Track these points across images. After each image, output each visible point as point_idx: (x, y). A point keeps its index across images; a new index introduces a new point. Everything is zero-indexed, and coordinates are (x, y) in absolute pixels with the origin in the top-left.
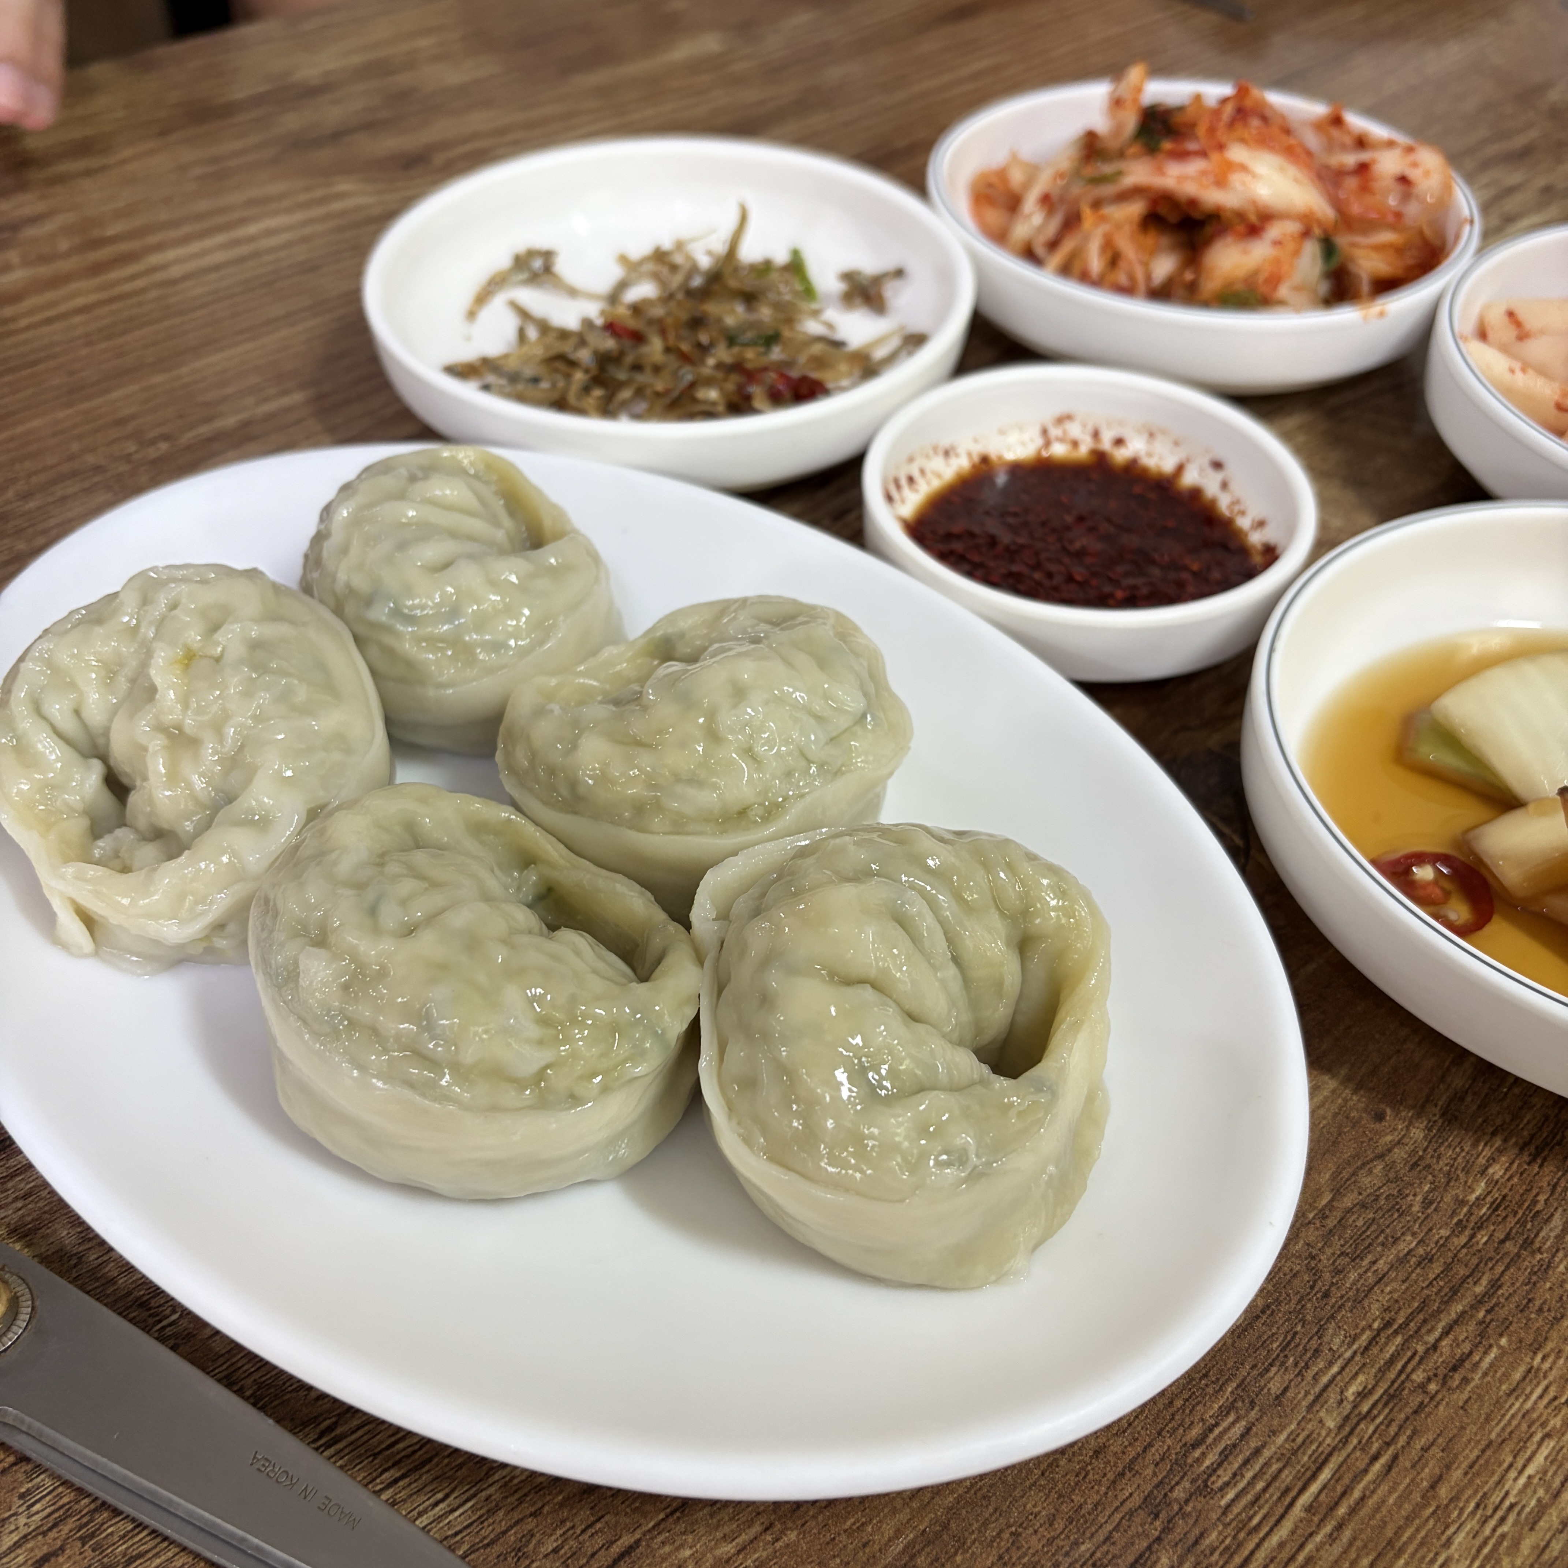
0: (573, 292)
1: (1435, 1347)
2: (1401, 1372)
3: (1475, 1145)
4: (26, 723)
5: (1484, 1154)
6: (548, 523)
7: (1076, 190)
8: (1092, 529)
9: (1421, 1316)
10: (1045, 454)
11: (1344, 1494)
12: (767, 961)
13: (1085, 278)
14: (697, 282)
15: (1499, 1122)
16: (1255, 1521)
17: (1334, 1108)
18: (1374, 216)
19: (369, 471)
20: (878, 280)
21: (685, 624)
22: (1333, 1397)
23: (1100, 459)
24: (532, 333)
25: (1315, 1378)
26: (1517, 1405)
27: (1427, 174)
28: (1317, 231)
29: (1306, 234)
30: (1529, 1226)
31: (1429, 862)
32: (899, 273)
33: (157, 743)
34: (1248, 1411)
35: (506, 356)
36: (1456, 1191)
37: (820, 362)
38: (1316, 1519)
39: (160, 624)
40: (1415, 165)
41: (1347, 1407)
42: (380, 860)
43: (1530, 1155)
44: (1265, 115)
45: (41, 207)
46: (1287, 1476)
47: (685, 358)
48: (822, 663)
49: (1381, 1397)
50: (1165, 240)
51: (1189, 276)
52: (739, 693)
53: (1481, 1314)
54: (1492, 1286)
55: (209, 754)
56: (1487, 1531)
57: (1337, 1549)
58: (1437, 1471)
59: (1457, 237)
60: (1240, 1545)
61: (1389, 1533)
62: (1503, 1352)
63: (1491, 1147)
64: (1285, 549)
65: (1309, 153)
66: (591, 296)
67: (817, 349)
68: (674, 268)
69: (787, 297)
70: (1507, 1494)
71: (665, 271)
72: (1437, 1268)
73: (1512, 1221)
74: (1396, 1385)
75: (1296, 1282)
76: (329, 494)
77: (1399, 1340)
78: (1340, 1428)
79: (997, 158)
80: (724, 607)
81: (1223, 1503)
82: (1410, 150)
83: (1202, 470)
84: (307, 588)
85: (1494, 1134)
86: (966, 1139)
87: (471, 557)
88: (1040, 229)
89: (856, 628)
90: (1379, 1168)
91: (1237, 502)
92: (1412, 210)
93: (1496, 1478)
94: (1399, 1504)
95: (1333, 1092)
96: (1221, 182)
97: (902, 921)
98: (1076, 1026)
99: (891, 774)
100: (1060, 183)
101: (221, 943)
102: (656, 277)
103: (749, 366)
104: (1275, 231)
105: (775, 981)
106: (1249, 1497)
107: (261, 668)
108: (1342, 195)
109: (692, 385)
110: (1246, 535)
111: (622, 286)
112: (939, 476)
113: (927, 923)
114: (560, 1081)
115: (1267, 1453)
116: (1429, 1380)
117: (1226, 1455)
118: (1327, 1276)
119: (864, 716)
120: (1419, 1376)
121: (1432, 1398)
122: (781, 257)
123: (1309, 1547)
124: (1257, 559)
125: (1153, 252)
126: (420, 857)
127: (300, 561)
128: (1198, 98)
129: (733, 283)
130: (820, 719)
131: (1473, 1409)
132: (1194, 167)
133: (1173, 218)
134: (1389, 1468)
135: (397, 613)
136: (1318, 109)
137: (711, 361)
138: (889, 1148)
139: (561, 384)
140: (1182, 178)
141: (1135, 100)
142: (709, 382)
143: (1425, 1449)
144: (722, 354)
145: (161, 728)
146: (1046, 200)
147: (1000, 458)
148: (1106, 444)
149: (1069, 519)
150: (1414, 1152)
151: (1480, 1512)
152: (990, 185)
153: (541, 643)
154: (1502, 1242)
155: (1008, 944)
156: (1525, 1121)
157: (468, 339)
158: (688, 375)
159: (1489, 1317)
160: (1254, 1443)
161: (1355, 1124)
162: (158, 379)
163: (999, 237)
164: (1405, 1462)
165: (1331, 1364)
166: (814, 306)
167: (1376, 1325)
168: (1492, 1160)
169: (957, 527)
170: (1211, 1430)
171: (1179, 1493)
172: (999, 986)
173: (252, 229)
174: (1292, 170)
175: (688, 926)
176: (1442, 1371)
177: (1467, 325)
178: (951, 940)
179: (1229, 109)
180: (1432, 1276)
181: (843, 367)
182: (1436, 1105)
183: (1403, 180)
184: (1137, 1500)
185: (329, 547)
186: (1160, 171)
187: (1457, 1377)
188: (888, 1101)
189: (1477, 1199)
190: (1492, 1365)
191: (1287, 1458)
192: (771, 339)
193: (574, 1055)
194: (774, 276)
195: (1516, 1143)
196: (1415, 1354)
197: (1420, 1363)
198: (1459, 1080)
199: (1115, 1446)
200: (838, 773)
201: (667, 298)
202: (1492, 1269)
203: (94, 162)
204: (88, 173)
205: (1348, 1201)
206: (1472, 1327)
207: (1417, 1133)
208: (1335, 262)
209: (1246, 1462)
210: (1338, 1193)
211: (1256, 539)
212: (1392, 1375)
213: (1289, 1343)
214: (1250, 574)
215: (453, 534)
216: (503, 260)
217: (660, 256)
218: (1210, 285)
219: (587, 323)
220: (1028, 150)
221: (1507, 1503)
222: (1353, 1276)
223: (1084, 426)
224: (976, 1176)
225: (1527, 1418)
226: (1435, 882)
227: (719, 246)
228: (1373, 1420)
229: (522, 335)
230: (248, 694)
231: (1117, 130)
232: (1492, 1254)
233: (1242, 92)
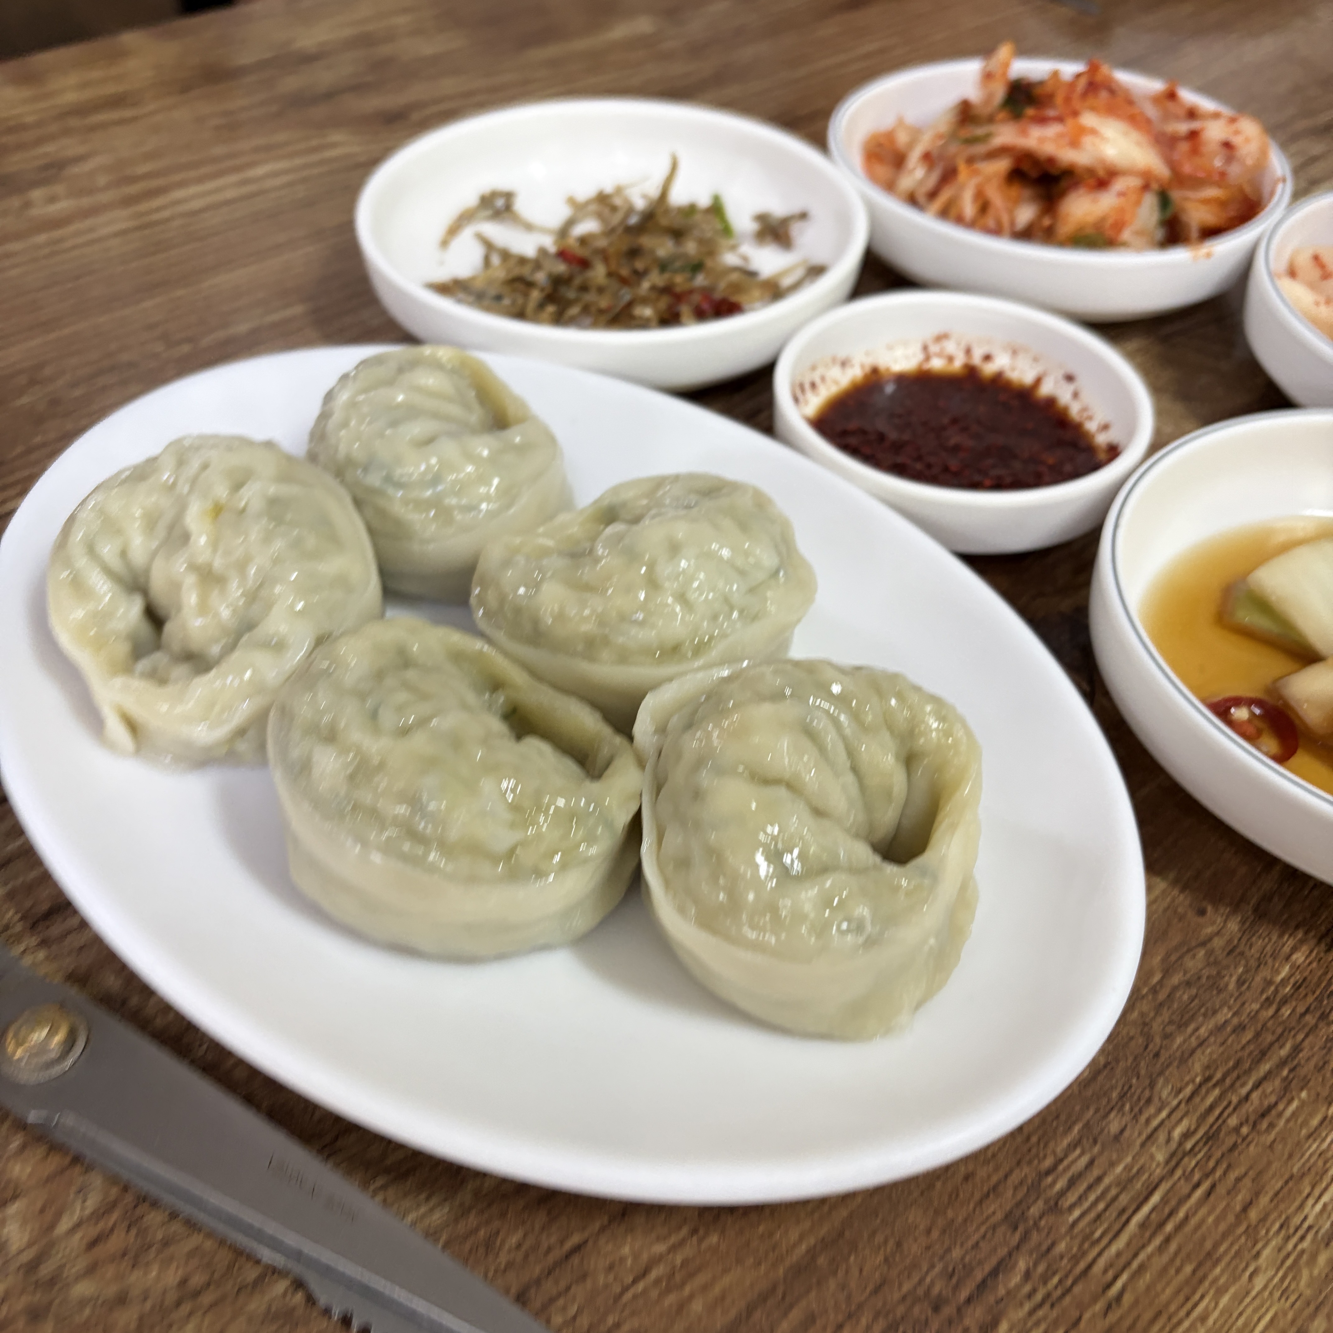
0: (529, 227)
1: (1247, 1097)
2: (1218, 1119)
3: (1281, 936)
4: (82, 562)
5: (1289, 943)
6: (512, 411)
7: (953, 148)
8: (965, 429)
9: (1235, 1074)
10: (927, 366)
11: (1171, 1214)
12: (699, 764)
13: (959, 220)
14: (633, 220)
15: (1300, 918)
16: (1097, 1234)
17: (1165, 904)
18: (1201, 174)
19: (364, 364)
20: (785, 222)
21: (628, 495)
22: (1162, 1137)
23: (971, 372)
24: (496, 260)
25: (1148, 1121)
26: (1315, 1146)
27: (1247, 140)
28: (1155, 186)
29: (1146, 187)
30: (1325, 1002)
31: (1245, 704)
32: (803, 216)
33: (190, 580)
34: (1091, 1148)
35: (473, 279)
36: (1265, 973)
37: (737, 288)
38: (1147, 1234)
39: (194, 482)
40: (1237, 132)
41: (1173, 1145)
42: (379, 675)
43: (1327, 945)
44: (1112, 89)
45: (81, 150)
46: (1124, 1199)
47: (624, 281)
48: (744, 527)
49: (1202, 1138)
50: (1027, 192)
51: (1047, 222)
52: (675, 549)
53: (1285, 1072)
54: (1295, 1050)
55: (235, 590)
56: (1290, 1246)
57: (1165, 1258)
58: (1248, 1199)
59: (1272, 193)
60: (1084, 1254)
61: (1208, 1245)
62: (1303, 1104)
63: (1294, 939)
64: (1126, 447)
65: (1148, 121)
66: (543, 230)
67: (734, 277)
68: (614, 209)
69: (709, 235)
70: (1306, 1218)
71: (606, 211)
72: (1249, 1035)
73: (1310, 999)
74: (1215, 1127)
75: (1133, 1044)
76: (330, 381)
77: (1217, 1092)
78: (1167, 1162)
79: (886, 122)
80: (660, 482)
81: (1071, 1219)
82: (1233, 120)
83: (1056, 383)
84: (312, 457)
85: (1297, 927)
86: (863, 911)
87: (451, 435)
88: (921, 182)
89: (770, 501)
90: (1201, 953)
91: (1084, 409)
92: (1234, 171)
93: (1297, 1204)
94: (1217, 1221)
95: (1164, 892)
96: (1075, 143)
97: (810, 733)
98: (954, 827)
99: (799, 621)
100: (941, 143)
101: (242, 746)
102: (599, 216)
103: (678, 290)
104: (1119, 185)
105: (705, 778)
106: (1092, 1215)
107: (278, 520)
108: (1176, 156)
109: (630, 305)
110: (1093, 436)
111: (570, 223)
112: (836, 382)
113: (831, 738)
114: (527, 857)
115: (1107, 1181)
116: (1241, 1125)
117: (1072, 1183)
118: (1158, 1040)
119: (777, 572)
120: (1233, 1121)
121: (1244, 1139)
122: (704, 201)
123: (1142, 1256)
124: (1102, 456)
125: (1017, 202)
126: (411, 675)
127: (306, 437)
128: (1056, 74)
129: (664, 222)
130: (742, 573)
131: (1279, 1147)
132: (1052, 130)
133: (1034, 174)
134: (1209, 1193)
135: (388, 479)
136: (1156, 86)
137: (646, 285)
138: (798, 917)
139: (520, 301)
140: (1042, 140)
141: (1004, 74)
142: (644, 301)
143: (1238, 1180)
144: (655, 279)
145: (193, 567)
146: (927, 157)
147: (888, 369)
148: (976, 359)
149: (945, 420)
150: (1230, 941)
151: (1283, 1232)
152: (880, 145)
153: (509, 506)
154: (1303, 1015)
155: (897, 757)
156: (1323, 917)
157: (442, 263)
158: (626, 295)
159: (1291, 1076)
160: (1096, 1172)
161: (1181, 918)
162: (180, 292)
163: (889, 186)
164: (1221, 1190)
165: (1160, 1110)
166: (731, 242)
167: (1198, 1080)
168: (1294, 949)
169: (852, 425)
170: (1061, 1160)
171: (1034, 1211)
172: (888, 794)
173: (260, 171)
174: (1135, 135)
175: (631, 738)
176: (1252, 1118)
177: (1280, 265)
178: (851, 753)
179: (1082, 83)
180: (1244, 1041)
181: (756, 293)
182: (1249, 904)
183: (1227, 145)
184: (999, 1216)
185: (332, 423)
186: (1024, 133)
187: (1264, 1125)
188: (800, 879)
189: (1282, 980)
190: (1294, 1114)
191: (1124, 1184)
192: (697, 267)
193: (539, 836)
194: (698, 217)
195: (1314, 936)
196: (1230, 1103)
197: (1235, 1109)
198: (1268, 883)
199: (982, 1173)
200: (755, 618)
201: (609, 232)
202: (1294, 1036)
203: (127, 113)
204: (122, 122)
205: (1176, 979)
206: (1277, 1082)
207: (1233, 926)
208: (1169, 214)
209: (1090, 1188)
210: (1167, 973)
211: (1102, 439)
212: (1211, 1119)
213: (1126, 1094)
214: (1095, 467)
215: (436, 415)
216: (470, 199)
217: (602, 199)
218: (1065, 229)
219: (542, 251)
220: (912, 116)
221: (1306, 1225)
222: (1179, 1040)
223: (958, 344)
224: (871, 943)
225: (1323, 1156)
226: (1249, 721)
227: (653, 191)
228: (1196, 1155)
229: (487, 261)
230: (267, 539)
231: (988, 99)
232: (1293, 1024)
233: (1093, 69)
